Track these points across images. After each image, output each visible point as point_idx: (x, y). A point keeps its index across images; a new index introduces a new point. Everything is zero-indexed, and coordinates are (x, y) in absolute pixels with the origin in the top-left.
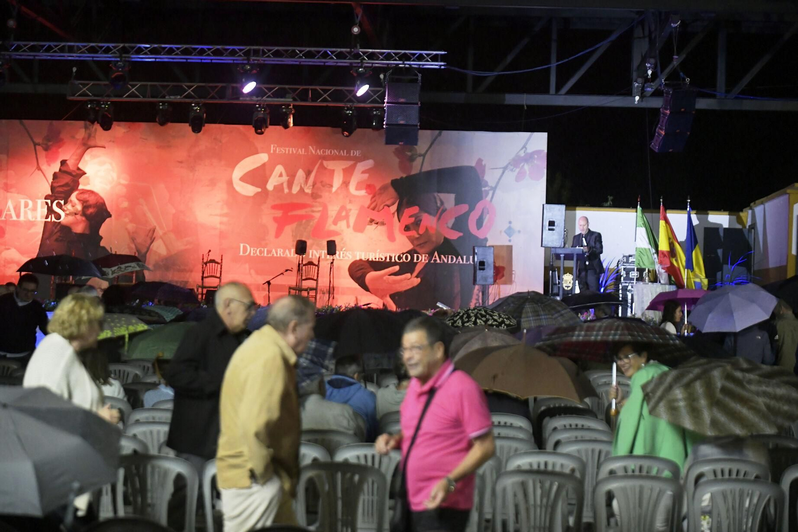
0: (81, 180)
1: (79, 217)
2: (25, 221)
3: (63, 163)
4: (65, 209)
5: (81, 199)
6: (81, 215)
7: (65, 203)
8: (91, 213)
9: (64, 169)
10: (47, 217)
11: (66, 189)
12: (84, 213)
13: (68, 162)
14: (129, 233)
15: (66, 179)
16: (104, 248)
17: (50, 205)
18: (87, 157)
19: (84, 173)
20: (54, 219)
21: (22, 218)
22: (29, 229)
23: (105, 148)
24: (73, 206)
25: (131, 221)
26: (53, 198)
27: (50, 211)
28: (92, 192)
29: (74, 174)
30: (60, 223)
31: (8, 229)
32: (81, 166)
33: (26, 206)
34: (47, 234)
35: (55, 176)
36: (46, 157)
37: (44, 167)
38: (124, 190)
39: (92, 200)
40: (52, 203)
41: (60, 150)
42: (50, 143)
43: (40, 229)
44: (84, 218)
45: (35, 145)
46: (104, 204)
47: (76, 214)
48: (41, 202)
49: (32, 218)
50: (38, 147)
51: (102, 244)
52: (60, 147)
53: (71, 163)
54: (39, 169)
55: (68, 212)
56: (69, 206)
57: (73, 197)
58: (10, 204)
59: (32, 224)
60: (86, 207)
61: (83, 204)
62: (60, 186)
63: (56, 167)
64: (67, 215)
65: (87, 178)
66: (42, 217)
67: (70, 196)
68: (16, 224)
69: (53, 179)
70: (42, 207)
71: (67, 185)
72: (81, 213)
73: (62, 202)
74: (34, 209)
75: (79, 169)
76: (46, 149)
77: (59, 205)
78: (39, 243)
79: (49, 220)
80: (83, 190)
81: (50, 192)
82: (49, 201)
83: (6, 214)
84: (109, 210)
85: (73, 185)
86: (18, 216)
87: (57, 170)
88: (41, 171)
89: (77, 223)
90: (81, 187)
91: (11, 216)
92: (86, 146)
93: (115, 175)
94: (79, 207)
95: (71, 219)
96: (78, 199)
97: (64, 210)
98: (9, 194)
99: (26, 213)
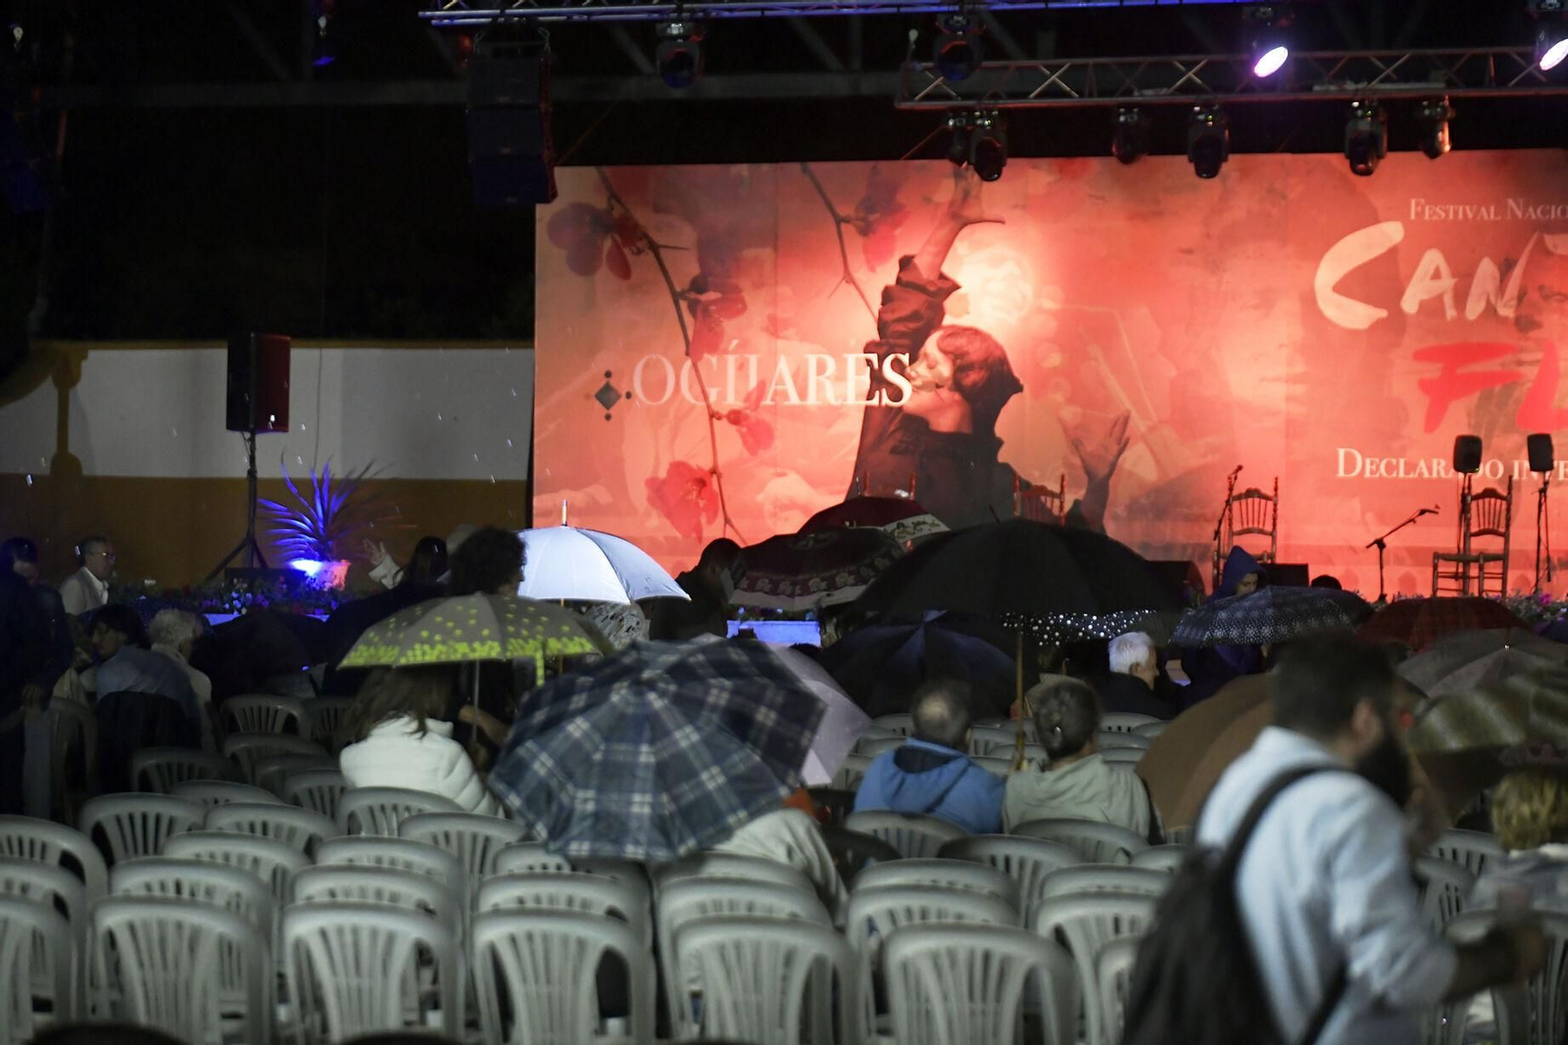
0: (949, 303)
1: (945, 394)
2: (820, 408)
3: (906, 263)
4: (913, 374)
5: (949, 349)
6: (950, 389)
7: (912, 361)
8: (975, 384)
9: (905, 277)
10: (870, 397)
11: (913, 325)
12: (957, 385)
13: (916, 261)
14: (1065, 430)
15: (913, 303)
16: (1006, 467)
17: (876, 366)
18: (960, 246)
19: (957, 287)
20: (886, 401)
21: (812, 400)
22: (829, 425)
23: (1002, 222)
24: (931, 367)
25: (1070, 400)
26: (884, 349)
27: (878, 380)
28: (975, 332)
29: (932, 289)
30: (900, 409)
31: (781, 426)
32: (947, 269)
33: (821, 369)
34: (870, 438)
35: (887, 295)
36: (866, 251)
37: (861, 274)
38: (1052, 325)
39: (975, 351)
40: (881, 361)
41: (898, 232)
42: (873, 217)
43: (853, 426)
44: (957, 396)
45: (839, 221)
46: (1003, 361)
47: (938, 386)
48: (855, 360)
49: (837, 399)
50: (843, 226)
51: (1003, 457)
52: (897, 224)
53: (923, 263)
54: (849, 278)
55: (919, 382)
56: (921, 368)
57: (931, 345)
58: (784, 368)
59: (832, 414)
60: (960, 368)
61: (954, 362)
62: (899, 320)
63: (888, 274)
64: (916, 389)
65: (965, 297)
66: (858, 397)
67: (922, 343)
68: (799, 414)
69: (883, 304)
70: (858, 372)
71: (914, 316)
72: (950, 383)
73: (905, 358)
74: (840, 377)
75: (942, 277)
76: (865, 231)
77: (897, 366)
78: (853, 458)
79: (875, 402)
80: (952, 327)
81: (875, 336)
82: (874, 357)
83: (776, 393)
84: (1017, 374)
85: (929, 318)
86: (803, 394)
87: (892, 281)
88: (854, 283)
89: (940, 408)
90: (948, 321)
91: (785, 395)
92: (960, 219)
93: (1027, 289)
94: (945, 369)
95: (926, 398)
96: (945, 352)
97: (909, 378)
98: (781, 344)
99: (820, 387)
